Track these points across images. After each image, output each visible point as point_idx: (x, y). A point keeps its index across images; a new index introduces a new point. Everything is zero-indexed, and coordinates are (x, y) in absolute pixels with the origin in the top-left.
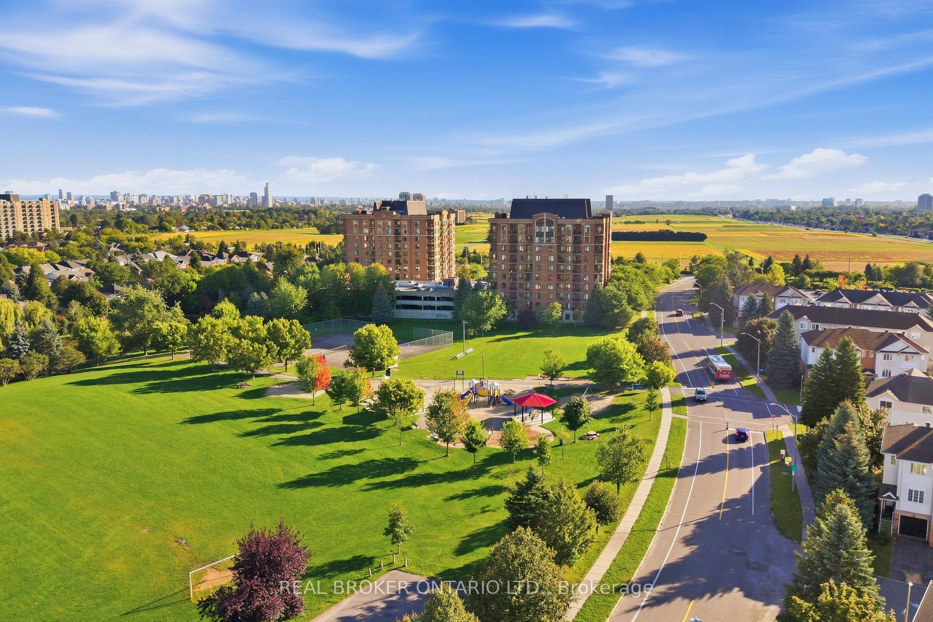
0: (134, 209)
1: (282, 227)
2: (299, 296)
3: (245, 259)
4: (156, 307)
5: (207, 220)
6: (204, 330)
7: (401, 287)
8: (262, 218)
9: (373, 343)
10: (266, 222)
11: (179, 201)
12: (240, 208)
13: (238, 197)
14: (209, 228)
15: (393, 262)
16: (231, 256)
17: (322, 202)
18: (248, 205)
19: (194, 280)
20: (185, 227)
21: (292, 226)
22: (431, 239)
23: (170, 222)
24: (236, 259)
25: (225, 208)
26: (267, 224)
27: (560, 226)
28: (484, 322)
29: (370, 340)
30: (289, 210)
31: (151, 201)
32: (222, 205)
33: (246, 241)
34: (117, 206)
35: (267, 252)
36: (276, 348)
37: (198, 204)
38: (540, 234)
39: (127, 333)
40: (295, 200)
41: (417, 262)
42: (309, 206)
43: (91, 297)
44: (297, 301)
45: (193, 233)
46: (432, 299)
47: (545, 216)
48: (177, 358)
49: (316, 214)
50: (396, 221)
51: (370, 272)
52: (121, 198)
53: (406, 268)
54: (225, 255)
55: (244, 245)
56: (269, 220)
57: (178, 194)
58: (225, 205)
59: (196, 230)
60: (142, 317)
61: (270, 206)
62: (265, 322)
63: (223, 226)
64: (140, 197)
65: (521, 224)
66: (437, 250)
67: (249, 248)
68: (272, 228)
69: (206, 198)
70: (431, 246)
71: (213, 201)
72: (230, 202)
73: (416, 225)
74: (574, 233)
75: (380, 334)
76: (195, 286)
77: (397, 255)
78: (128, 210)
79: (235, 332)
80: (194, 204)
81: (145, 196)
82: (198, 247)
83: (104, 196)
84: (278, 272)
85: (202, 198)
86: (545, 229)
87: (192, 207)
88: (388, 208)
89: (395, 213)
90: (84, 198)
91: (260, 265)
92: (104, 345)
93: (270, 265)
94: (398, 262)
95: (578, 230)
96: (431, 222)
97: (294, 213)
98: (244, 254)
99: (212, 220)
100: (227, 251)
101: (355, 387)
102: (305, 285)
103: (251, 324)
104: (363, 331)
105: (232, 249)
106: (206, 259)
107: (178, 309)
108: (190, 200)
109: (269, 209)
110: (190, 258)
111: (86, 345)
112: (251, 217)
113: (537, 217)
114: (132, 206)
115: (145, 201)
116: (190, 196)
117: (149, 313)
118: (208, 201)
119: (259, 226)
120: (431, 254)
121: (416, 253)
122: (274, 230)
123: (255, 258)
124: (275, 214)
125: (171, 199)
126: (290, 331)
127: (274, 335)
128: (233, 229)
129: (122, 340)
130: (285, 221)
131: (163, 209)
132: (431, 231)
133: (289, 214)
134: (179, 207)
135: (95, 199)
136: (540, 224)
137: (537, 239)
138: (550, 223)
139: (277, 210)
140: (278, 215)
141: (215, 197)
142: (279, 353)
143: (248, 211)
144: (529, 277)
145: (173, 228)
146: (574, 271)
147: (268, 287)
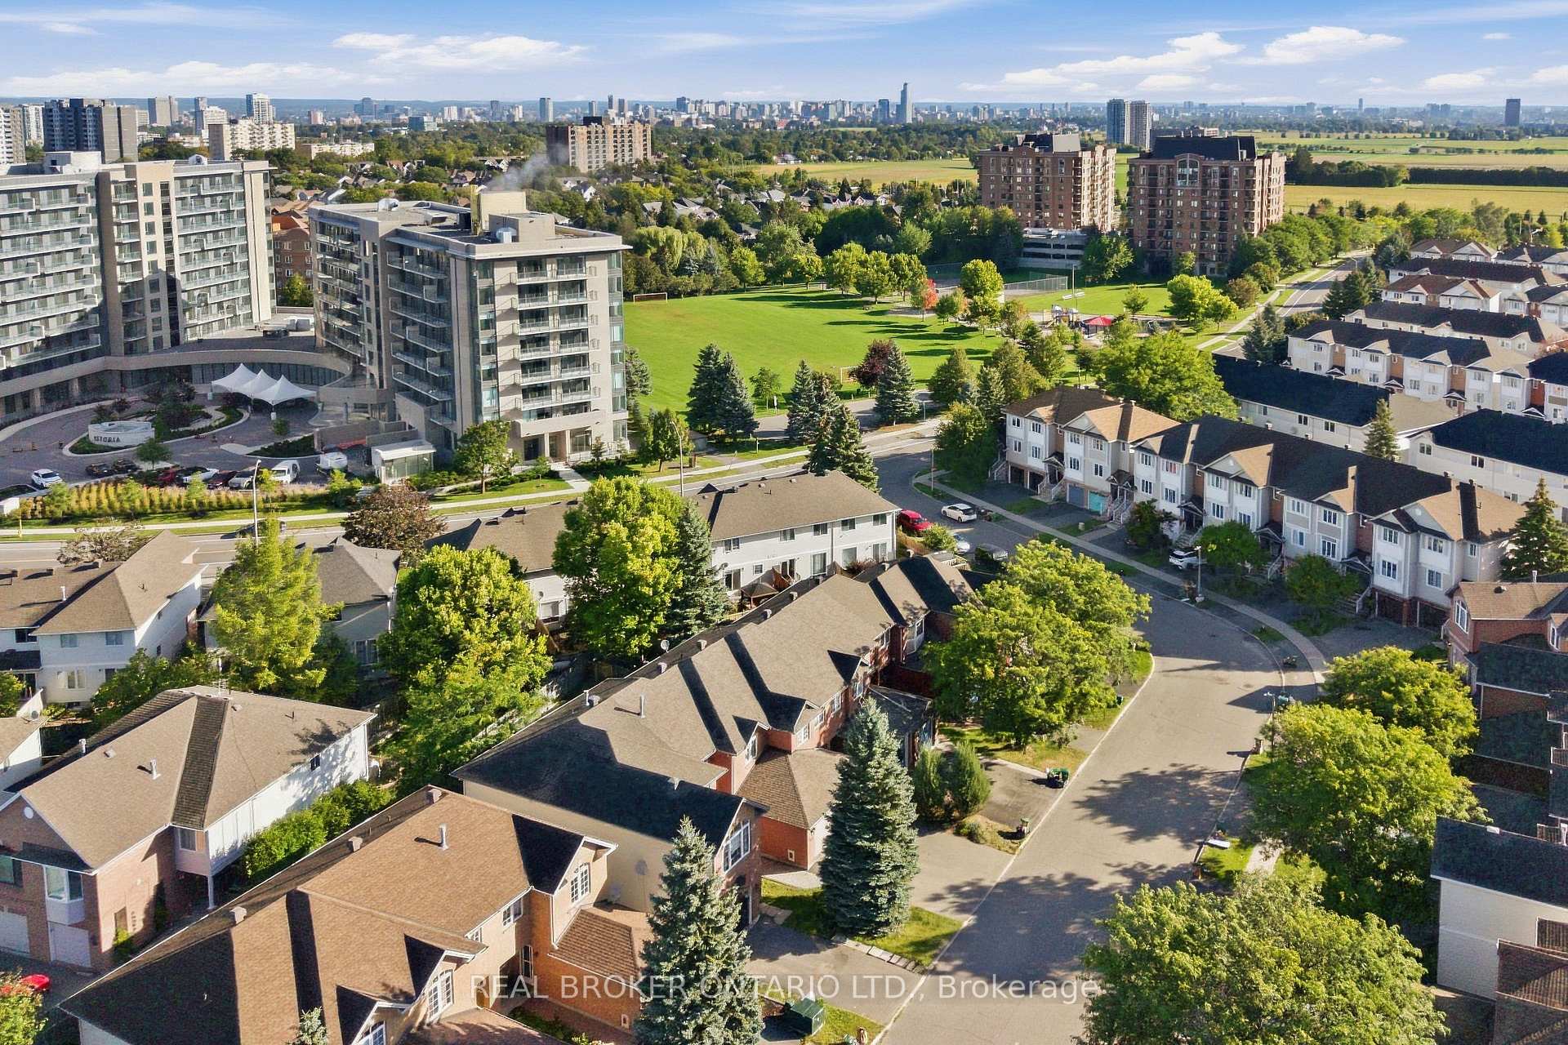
0: (711, 126)
1: (921, 158)
2: (923, 239)
3: (870, 203)
4: (794, 242)
5: (817, 146)
6: (838, 260)
7: (1030, 233)
8: (895, 143)
9: (978, 277)
10: (899, 149)
11: (772, 111)
12: (862, 125)
13: (860, 105)
14: (822, 158)
15: (1033, 207)
16: (854, 199)
17: (991, 112)
18: (875, 119)
19: (819, 222)
20: (789, 157)
21: (937, 155)
22: (1078, 180)
23: (769, 149)
24: (860, 201)
25: (841, 125)
26: (901, 153)
27: (1205, 168)
28: (1105, 269)
29: (976, 273)
30: (935, 129)
31: (734, 110)
32: (836, 120)
33: (872, 179)
34: (689, 120)
35: (897, 193)
36: (897, 279)
37: (801, 118)
38: (1182, 176)
39: (771, 265)
40: (949, 109)
41: (1061, 207)
42: (967, 121)
43: (725, 235)
44: (921, 244)
45: (803, 167)
46: (1062, 247)
47: (1188, 157)
48: (810, 288)
49: (975, 137)
50: (1038, 160)
51: (996, 215)
52: (691, 107)
53: (1047, 214)
54: (848, 196)
55: (869, 183)
56: (904, 147)
57: (771, 100)
58: (840, 119)
59: (805, 161)
60: (782, 250)
61: (909, 120)
62: (888, 258)
63: (841, 157)
64: (717, 105)
65: (1162, 165)
66: (1085, 193)
67: (875, 188)
68: (908, 158)
69: (814, 107)
70: (1078, 189)
71: (822, 111)
72: (847, 113)
73: (1062, 163)
74: (1222, 176)
75: (984, 268)
76: (821, 228)
77: (1038, 198)
78: (705, 126)
79: (863, 264)
80: (795, 119)
81: (723, 103)
82: (815, 185)
83: (666, 103)
84: (906, 215)
85: (807, 108)
86: (1189, 171)
87: (792, 123)
88: (1031, 143)
89: (1037, 150)
90: (641, 107)
91: (889, 210)
92: (753, 273)
93: (898, 209)
94: (1038, 207)
95: (1225, 174)
96: (1078, 160)
97: (942, 133)
98: (869, 196)
99: (824, 147)
100: (849, 191)
101: (953, 303)
102: (930, 228)
103: (876, 258)
104: (970, 266)
105: (855, 189)
106: (827, 201)
107: (811, 245)
108: (790, 111)
109: (906, 128)
110: (809, 199)
111: (738, 271)
112: (879, 141)
113: (1179, 158)
114: (708, 121)
115: (723, 111)
116: (788, 104)
117: (788, 247)
118: (816, 112)
119: (889, 156)
120: (1077, 198)
121: (1060, 196)
122: (910, 162)
123: (882, 201)
124: (913, 134)
125: (761, 107)
126: (909, 264)
127: (896, 266)
128: (854, 160)
129: (767, 271)
130: (926, 148)
131: (751, 125)
132: (1078, 171)
133: (935, 136)
134: (773, 122)
135: (656, 108)
136: (1183, 165)
137: (1179, 183)
138: (1193, 165)
139: (918, 128)
140: (919, 138)
141: (826, 105)
142: (899, 282)
143: (874, 130)
144: (1169, 226)
145: (775, 158)
146: (1221, 218)
147: (893, 231)
